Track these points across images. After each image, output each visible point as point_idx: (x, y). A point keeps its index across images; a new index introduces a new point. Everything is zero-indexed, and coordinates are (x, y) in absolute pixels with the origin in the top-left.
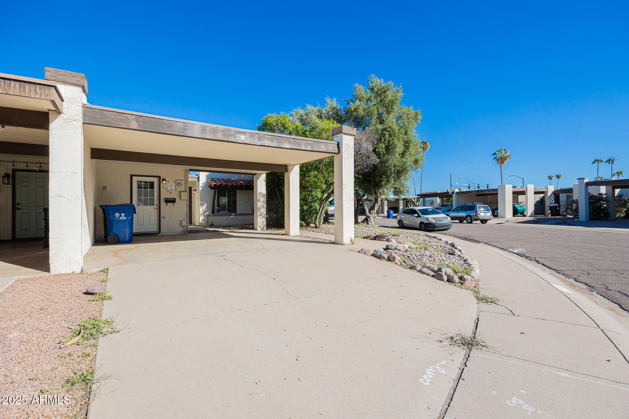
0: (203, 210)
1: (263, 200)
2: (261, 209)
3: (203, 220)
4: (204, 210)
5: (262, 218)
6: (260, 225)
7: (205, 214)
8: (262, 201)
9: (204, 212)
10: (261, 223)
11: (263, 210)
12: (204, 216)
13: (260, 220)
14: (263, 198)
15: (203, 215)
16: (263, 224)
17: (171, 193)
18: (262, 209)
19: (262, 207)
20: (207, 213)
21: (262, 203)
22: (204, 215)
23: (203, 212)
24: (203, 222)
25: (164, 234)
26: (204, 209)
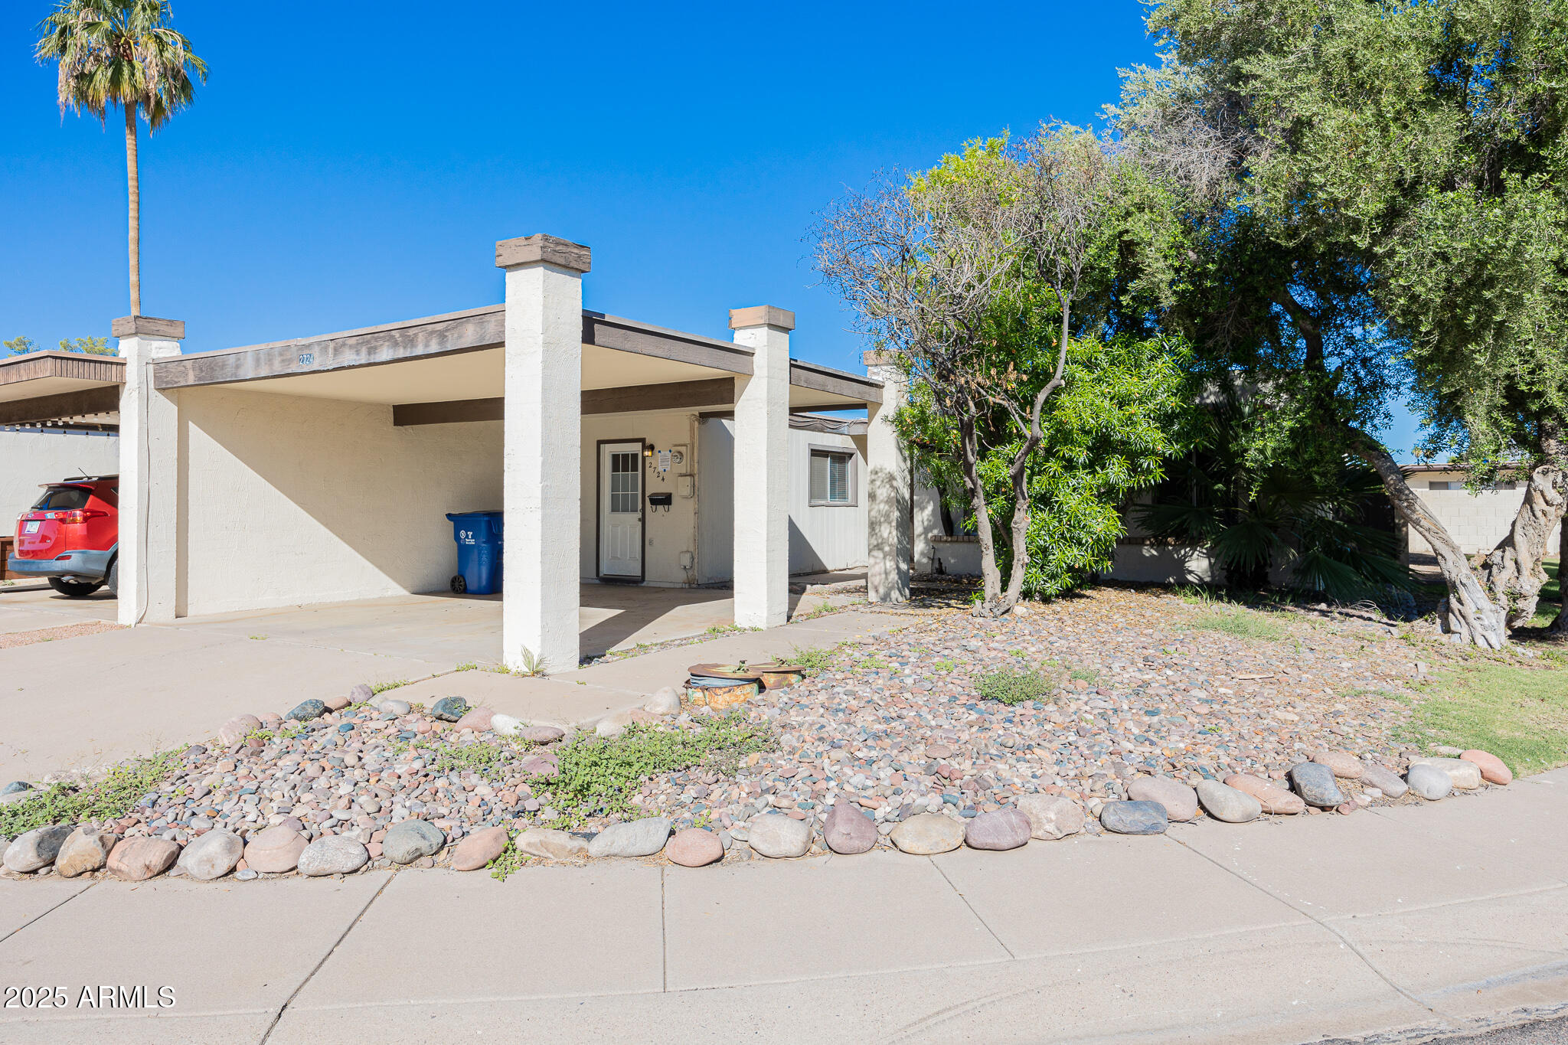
0: (923, 523)
1: (885, 495)
2: (880, 525)
3: (922, 554)
4: (926, 523)
5: (884, 558)
6: (876, 583)
7: (930, 535)
8: (881, 498)
9: (926, 530)
10: (880, 574)
11: (888, 531)
12: (927, 541)
13: (876, 563)
14: (888, 486)
15: (923, 536)
16: (887, 578)
17: (663, 479)
18: (883, 528)
19: (882, 519)
20: (935, 532)
21: (882, 506)
22: (926, 538)
23: (924, 528)
24: (925, 560)
25: (652, 584)
26: (925, 519)
